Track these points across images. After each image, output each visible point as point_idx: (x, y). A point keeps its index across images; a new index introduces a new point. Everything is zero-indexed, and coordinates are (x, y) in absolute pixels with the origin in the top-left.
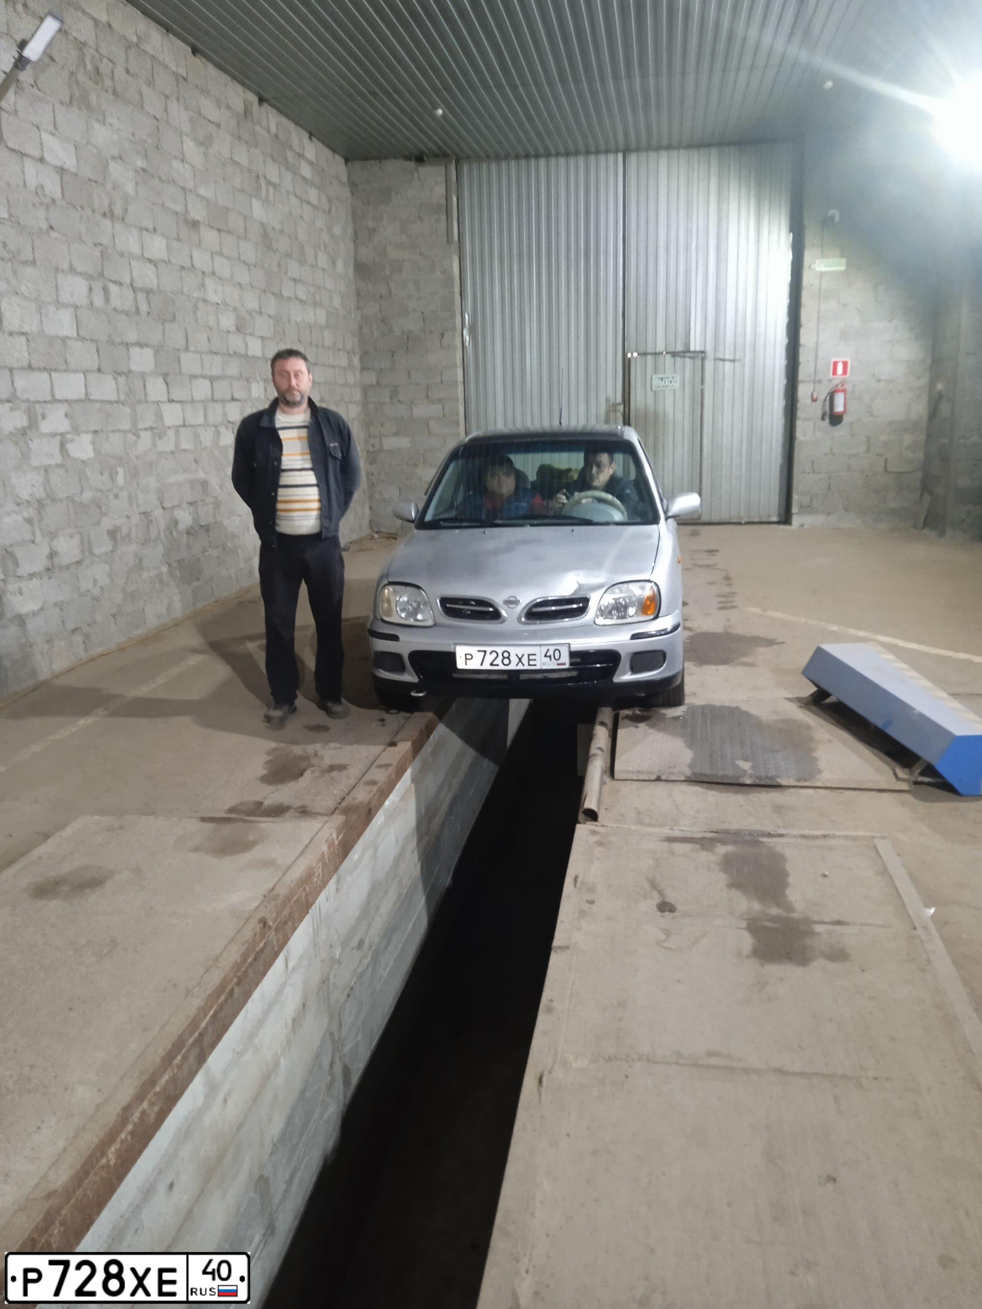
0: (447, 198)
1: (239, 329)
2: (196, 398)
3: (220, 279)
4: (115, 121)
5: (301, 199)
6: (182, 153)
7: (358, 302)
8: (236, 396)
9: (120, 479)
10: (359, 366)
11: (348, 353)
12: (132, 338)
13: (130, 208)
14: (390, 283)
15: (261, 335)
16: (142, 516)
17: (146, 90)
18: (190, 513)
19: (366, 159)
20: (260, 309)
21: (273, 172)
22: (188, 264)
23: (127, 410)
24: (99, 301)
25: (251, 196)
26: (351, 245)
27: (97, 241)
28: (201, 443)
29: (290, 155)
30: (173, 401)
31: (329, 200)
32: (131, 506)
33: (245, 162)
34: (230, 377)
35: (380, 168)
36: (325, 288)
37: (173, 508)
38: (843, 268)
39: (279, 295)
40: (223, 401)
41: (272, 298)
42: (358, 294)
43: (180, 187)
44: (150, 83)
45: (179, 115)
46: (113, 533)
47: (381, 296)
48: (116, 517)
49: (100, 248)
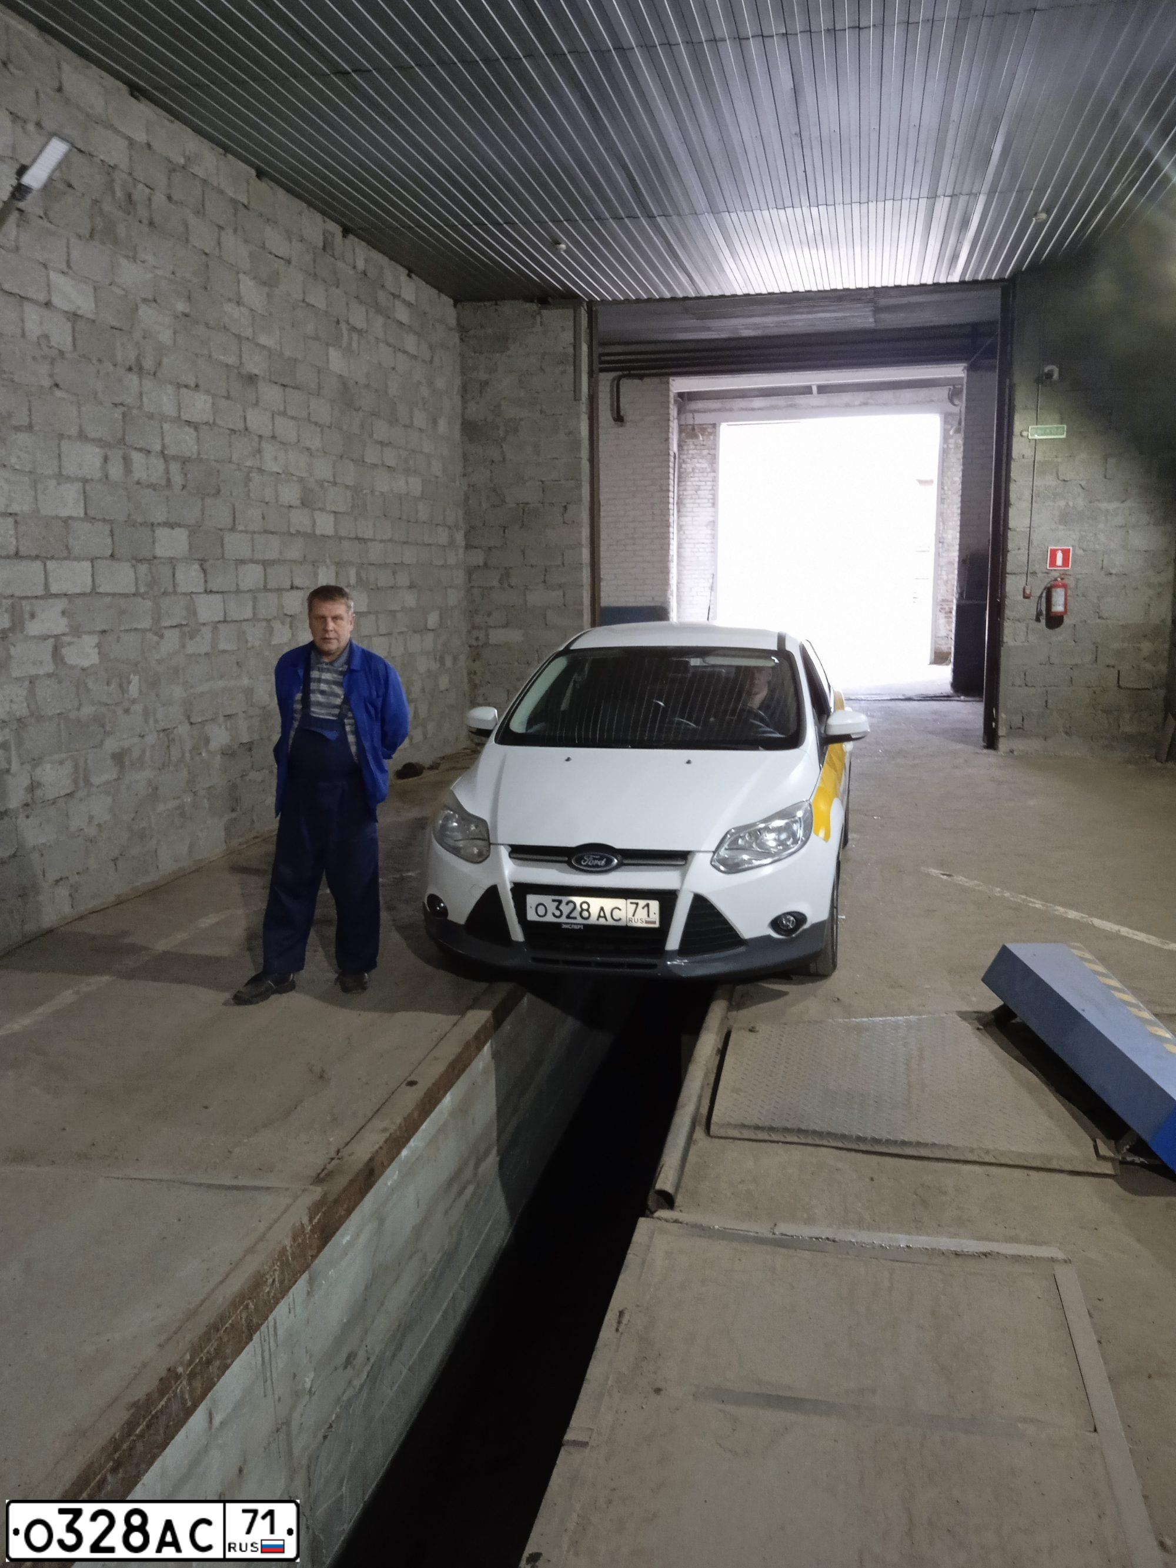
0: (576, 346)
1: (304, 504)
2: (244, 587)
3: (281, 443)
4: (150, 259)
5: (394, 347)
6: (238, 293)
7: (464, 467)
8: (297, 582)
9: (134, 690)
10: (463, 544)
11: (450, 528)
12: (160, 516)
13: (165, 360)
14: (504, 446)
15: (333, 509)
16: (162, 735)
17: (192, 220)
18: (227, 729)
19: (480, 300)
20: (334, 477)
21: (358, 316)
22: (240, 426)
23: (149, 604)
24: (116, 471)
25: (327, 345)
26: (457, 400)
27: (118, 400)
28: (247, 642)
29: (382, 296)
30: (211, 591)
31: (431, 348)
32: (146, 722)
33: (321, 305)
34: (290, 561)
35: (496, 310)
36: (421, 452)
37: (203, 723)
38: (1064, 436)
39: (360, 462)
40: (279, 590)
41: (351, 466)
42: (465, 458)
43: (234, 334)
44: (200, 211)
45: (235, 248)
46: (119, 758)
47: (493, 461)
48: (125, 736)
49: (122, 409)
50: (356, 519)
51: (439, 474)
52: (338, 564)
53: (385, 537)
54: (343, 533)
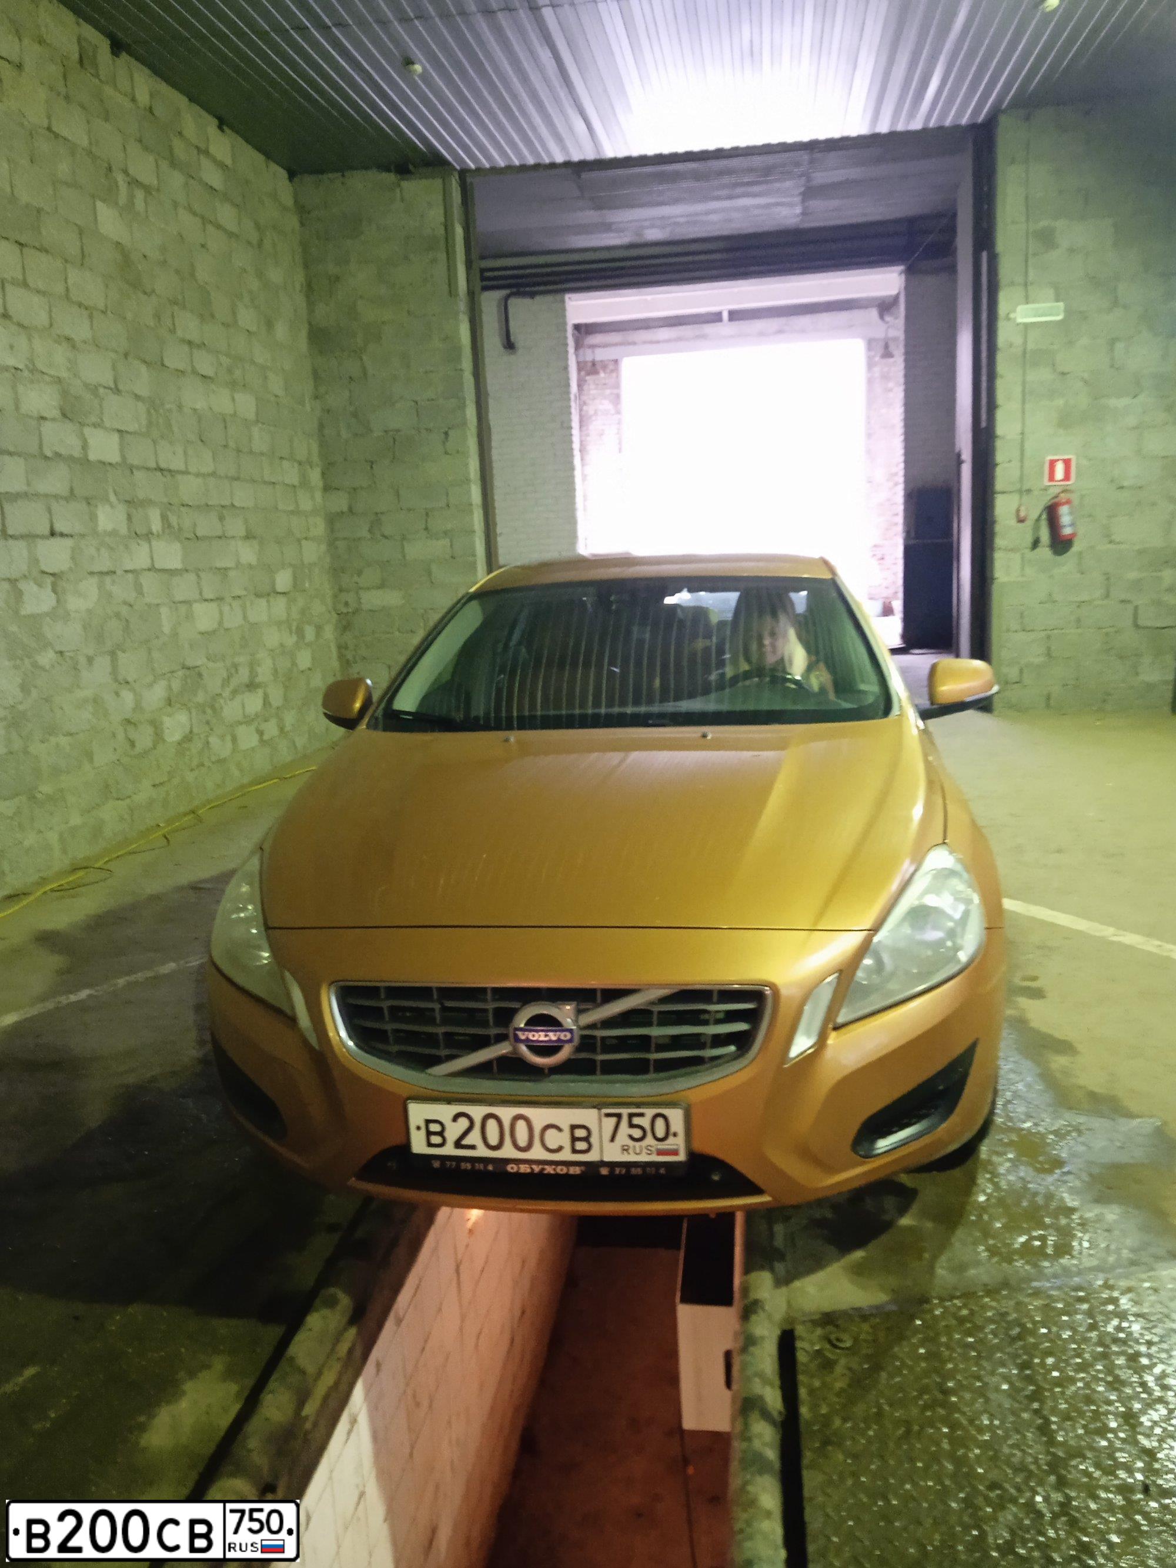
0: (448, 227)
1: (68, 414)
3: (23, 326)
7: (316, 387)
8: (60, 528)
10: (321, 484)
14: (364, 357)
15: (117, 426)
19: (321, 172)
21: (144, 167)
25: (93, 196)
33: (80, 139)
34: (46, 496)
35: (344, 184)
36: (252, 362)
38: (1060, 318)
39: (157, 365)
40: (29, 537)
41: (143, 369)
42: (316, 375)
47: (351, 378)
50: (154, 442)
51: (281, 393)
52: (128, 502)
53: (204, 470)
54: (134, 459)
